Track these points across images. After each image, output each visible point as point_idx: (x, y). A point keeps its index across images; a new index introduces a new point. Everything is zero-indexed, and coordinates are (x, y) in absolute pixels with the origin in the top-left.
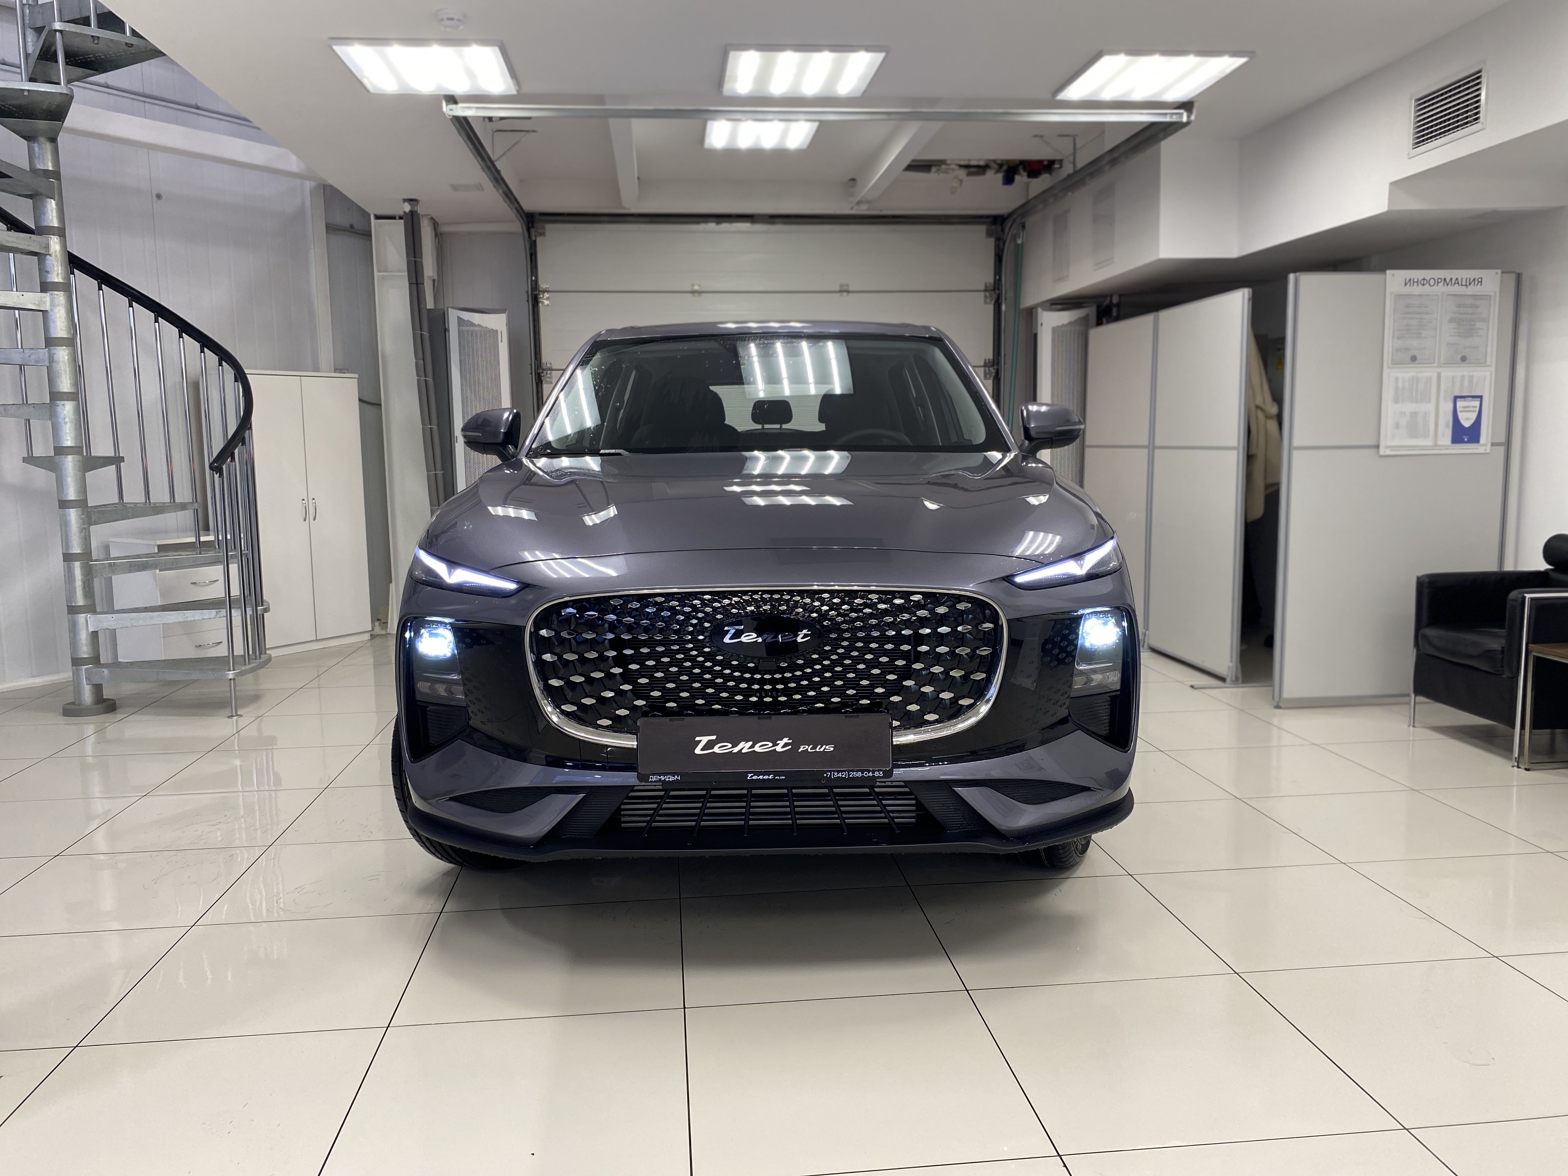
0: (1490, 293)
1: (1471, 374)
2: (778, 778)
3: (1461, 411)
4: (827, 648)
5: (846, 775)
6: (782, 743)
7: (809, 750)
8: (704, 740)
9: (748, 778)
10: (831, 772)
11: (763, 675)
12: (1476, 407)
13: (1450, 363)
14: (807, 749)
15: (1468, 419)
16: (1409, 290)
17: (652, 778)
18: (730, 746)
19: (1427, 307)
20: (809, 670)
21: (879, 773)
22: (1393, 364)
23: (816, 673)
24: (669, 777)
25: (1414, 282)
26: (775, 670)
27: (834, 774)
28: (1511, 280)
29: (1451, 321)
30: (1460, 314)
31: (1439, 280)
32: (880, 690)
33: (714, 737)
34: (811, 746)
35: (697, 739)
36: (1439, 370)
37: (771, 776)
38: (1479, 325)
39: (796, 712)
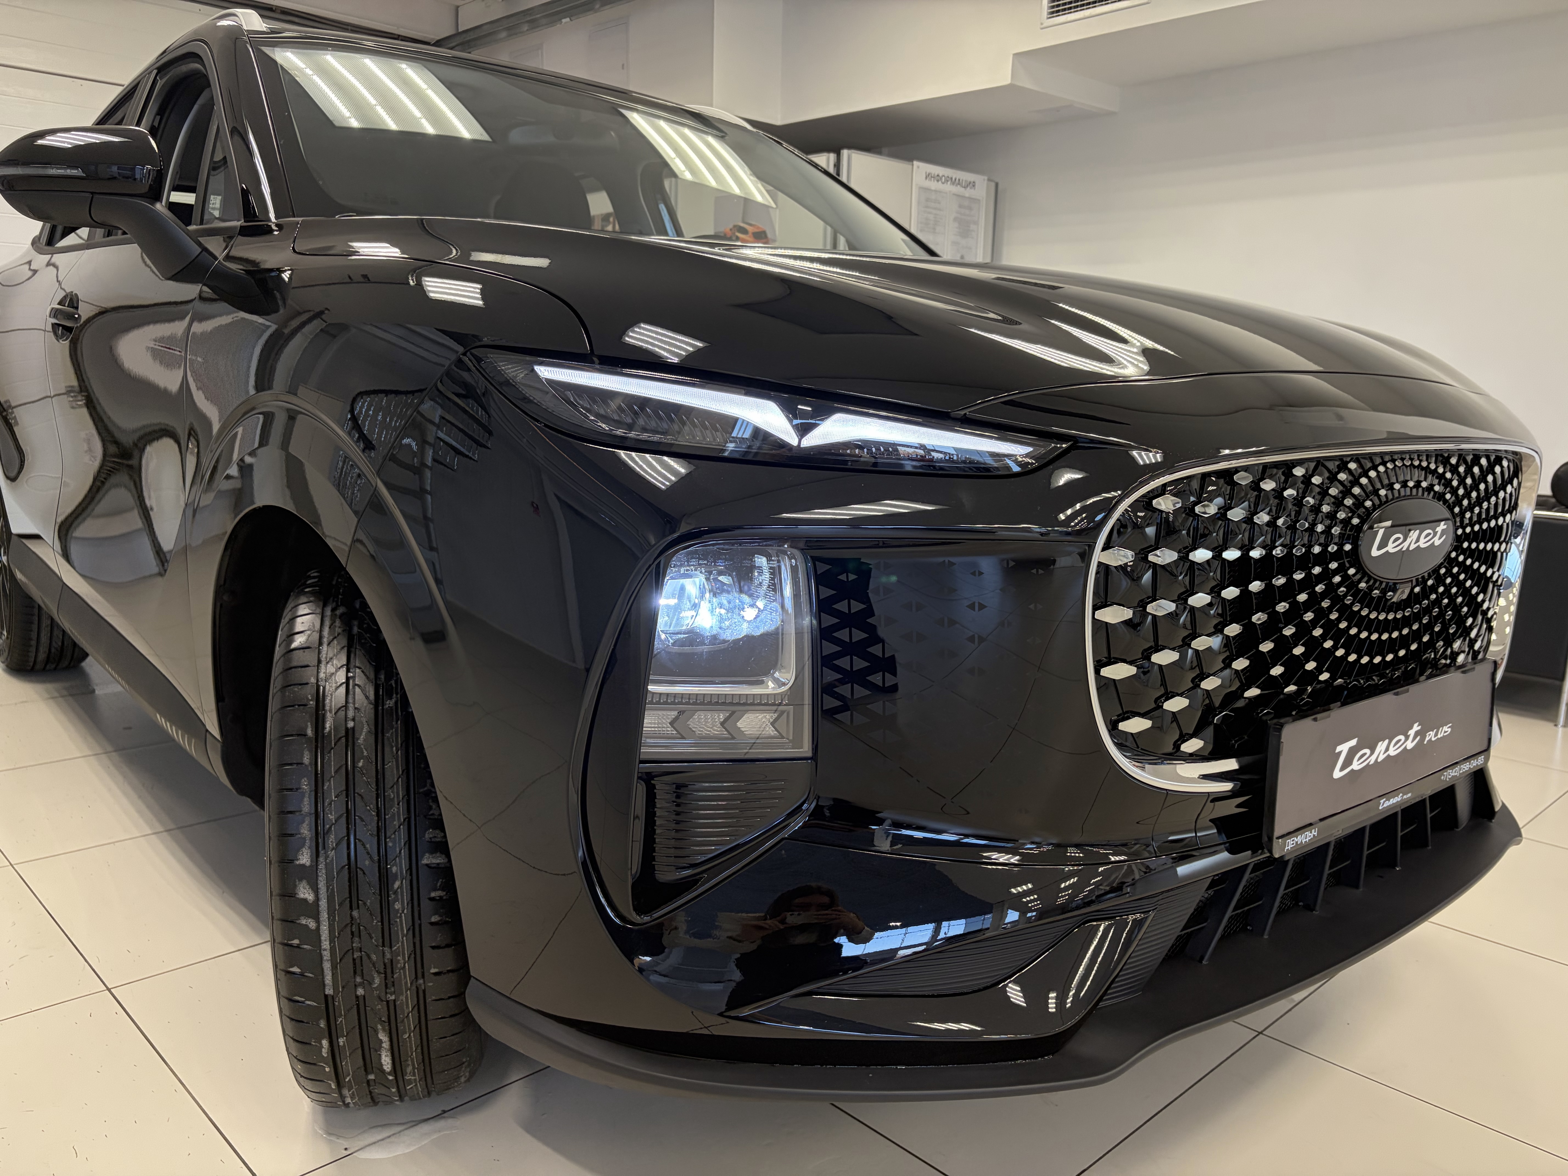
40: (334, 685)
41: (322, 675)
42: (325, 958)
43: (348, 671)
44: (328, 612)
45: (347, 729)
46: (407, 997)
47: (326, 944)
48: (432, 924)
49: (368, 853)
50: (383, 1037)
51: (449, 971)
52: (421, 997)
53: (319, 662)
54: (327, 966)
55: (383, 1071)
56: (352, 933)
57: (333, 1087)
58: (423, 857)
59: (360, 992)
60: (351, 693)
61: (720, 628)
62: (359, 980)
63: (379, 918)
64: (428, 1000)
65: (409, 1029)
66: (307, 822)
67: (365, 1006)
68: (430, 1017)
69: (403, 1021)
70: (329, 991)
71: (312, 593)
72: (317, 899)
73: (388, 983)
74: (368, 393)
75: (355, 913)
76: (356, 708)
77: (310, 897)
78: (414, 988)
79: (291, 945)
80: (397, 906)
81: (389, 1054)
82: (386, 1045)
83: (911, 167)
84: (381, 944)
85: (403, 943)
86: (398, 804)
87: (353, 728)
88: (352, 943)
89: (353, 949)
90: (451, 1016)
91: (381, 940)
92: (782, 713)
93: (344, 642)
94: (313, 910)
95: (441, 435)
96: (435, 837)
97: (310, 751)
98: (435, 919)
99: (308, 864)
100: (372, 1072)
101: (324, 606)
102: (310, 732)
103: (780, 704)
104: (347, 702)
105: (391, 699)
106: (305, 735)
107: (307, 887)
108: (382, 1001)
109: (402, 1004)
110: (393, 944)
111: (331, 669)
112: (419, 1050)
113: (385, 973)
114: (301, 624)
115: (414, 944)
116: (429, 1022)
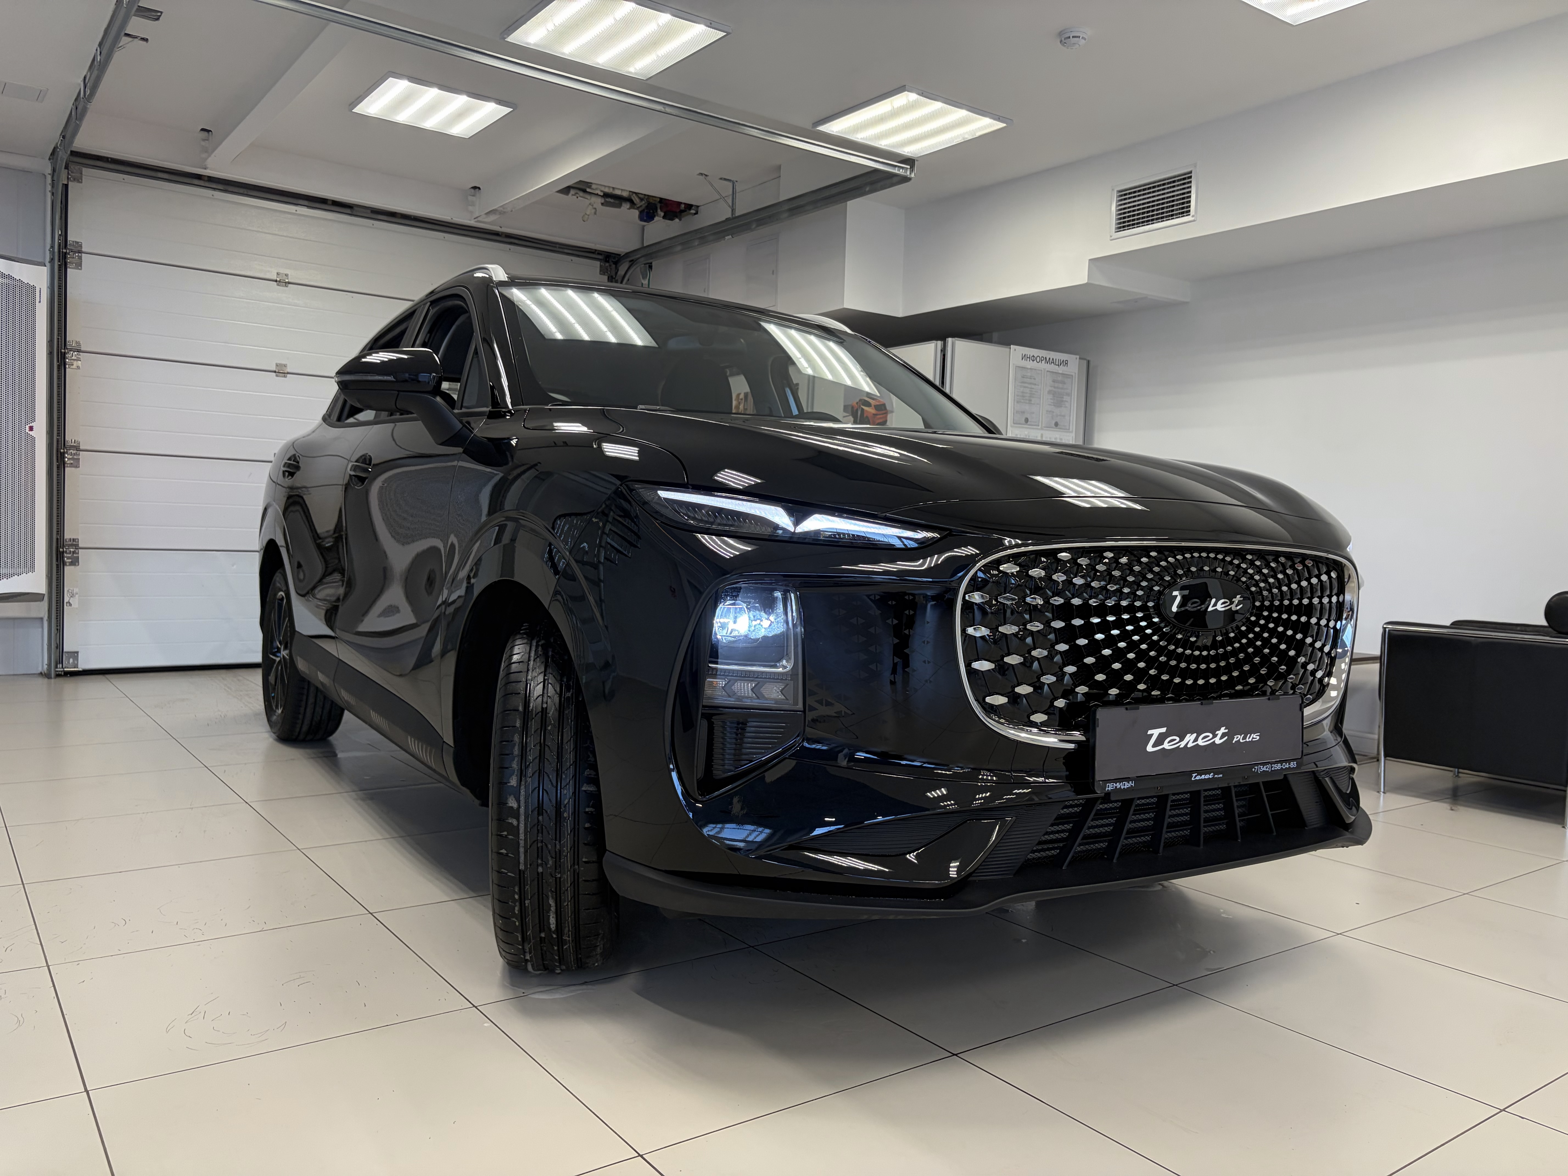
40: (536, 683)
41: (529, 677)
42: (521, 845)
43: (545, 675)
44: (534, 643)
45: (542, 708)
46: (567, 876)
47: (522, 836)
48: (586, 829)
49: (550, 781)
50: (552, 902)
51: (593, 862)
52: (576, 875)
53: (528, 670)
54: (522, 850)
55: (550, 929)
56: (538, 830)
57: (520, 939)
58: (582, 786)
59: (540, 870)
60: (546, 688)
61: (749, 631)
62: (540, 861)
63: (554, 822)
64: (580, 880)
65: (568, 899)
66: (516, 760)
67: (542, 880)
68: (581, 892)
69: (564, 893)
70: (522, 867)
71: (524, 634)
72: (519, 807)
73: (557, 866)
74: (564, 516)
75: (540, 818)
76: (548, 696)
77: (515, 805)
78: (572, 870)
79: (501, 836)
80: (565, 815)
81: (555, 916)
82: (553, 909)
83: (1009, 349)
84: (554, 838)
85: (567, 840)
86: (570, 753)
87: (546, 708)
88: (538, 837)
89: (537, 840)
90: (593, 894)
91: (554, 836)
92: (788, 685)
93: (543, 660)
94: (516, 814)
95: (609, 540)
96: (590, 774)
97: (521, 720)
98: (587, 825)
99: (515, 785)
100: (544, 931)
101: (532, 639)
102: (521, 709)
103: (786, 680)
104: (543, 693)
105: (569, 692)
106: (518, 710)
107: (514, 799)
108: (553, 877)
109: (564, 880)
110: (562, 839)
111: (535, 674)
112: (573, 916)
113: (556, 858)
114: (516, 650)
115: (574, 841)
116: (580, 896)
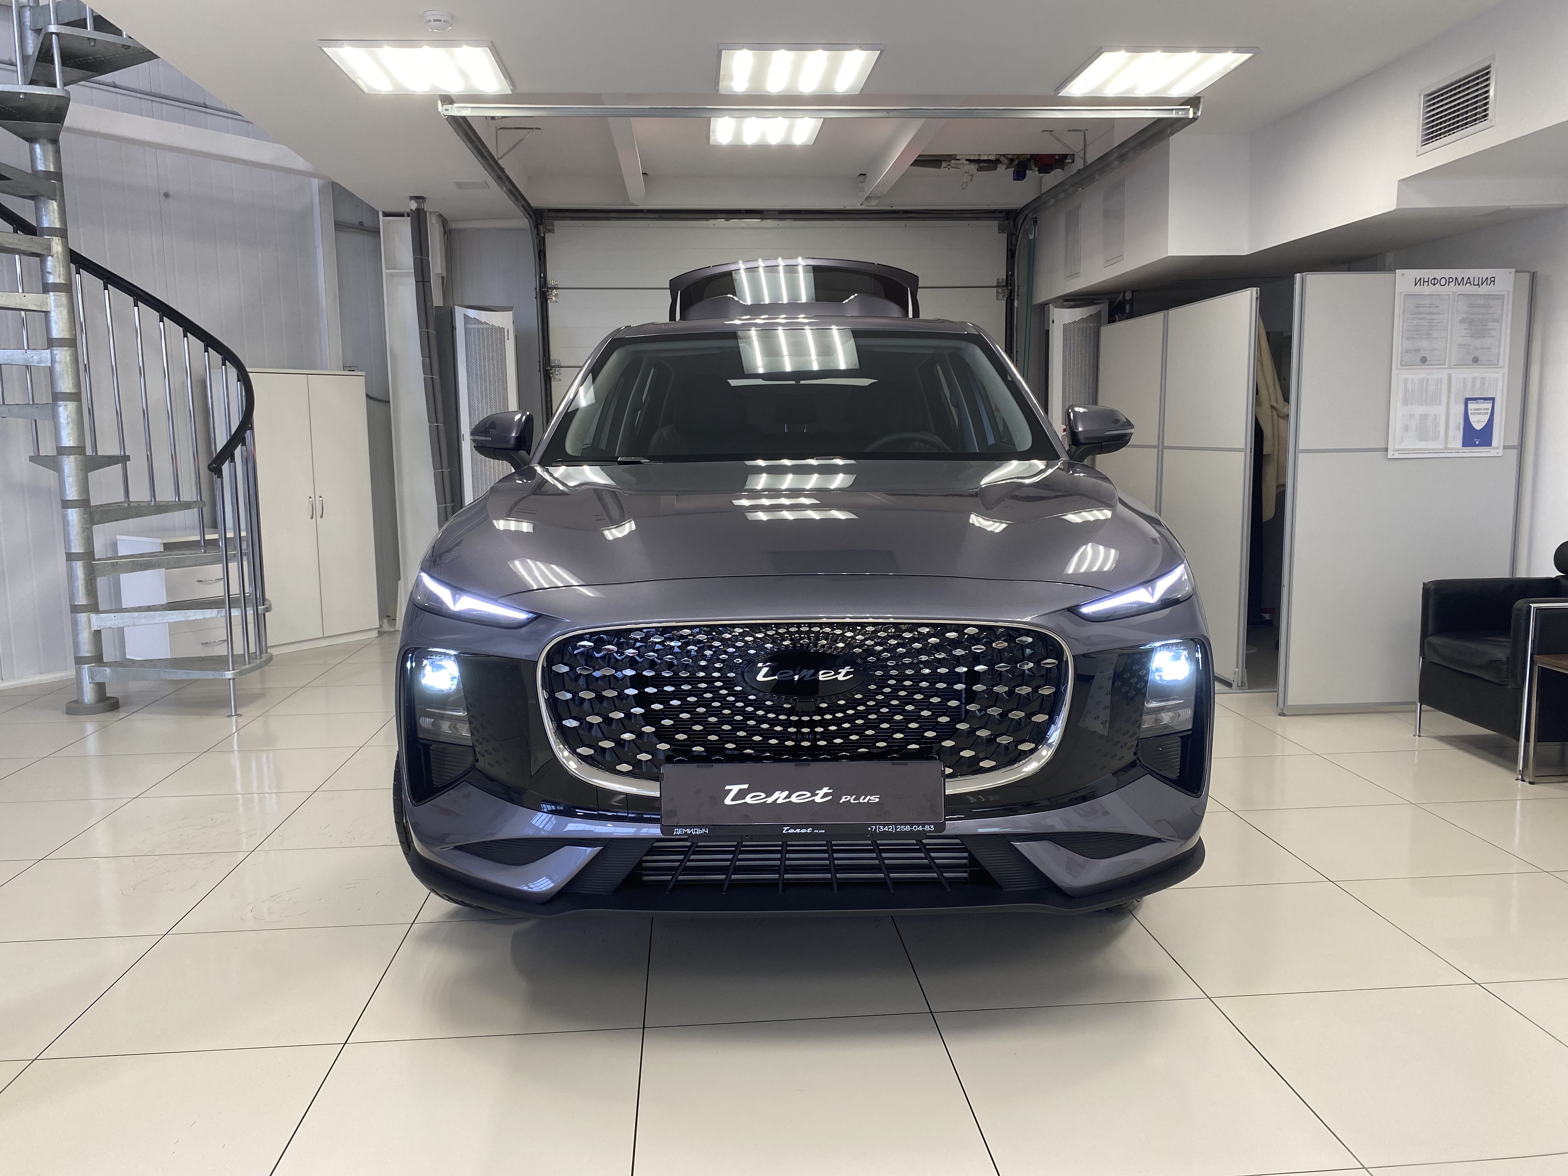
0: (1503, 293)
1: (1483, 376)
2: (817, 831)
3: (1472, 414)
4: (873, 687)
5: (893, 829)
6: (821, 793)
7: (852, 801)
8: (735, 789)
9: (784, 832)
10: (875, 825)
11: (800, 717)
12: (1488, 409)
13: (1461, 364)
14: (850, 800)
15: (1479, 422)
16: (1419, 289)
17: (676, 831)
18: (764, 795)
19: (1438, 307)
20: (850, 712)
21: (930, 827)
22: (1402, 365)
23: (859, 714)
24: (696, 831)
25: (1424, 282)
26: (813, 712)
27: (879, 828)
28: (1525, 278)
29: (1463, 321)
30: (1472, 314)
31: (1451, 280)
32: (930, 734)
33: (746, 786)
34: (854, 796)
35: (727, 788)
36: (1450, 371)
37: (809, 830)
38: (1491, 325)
39: (836, 758)
